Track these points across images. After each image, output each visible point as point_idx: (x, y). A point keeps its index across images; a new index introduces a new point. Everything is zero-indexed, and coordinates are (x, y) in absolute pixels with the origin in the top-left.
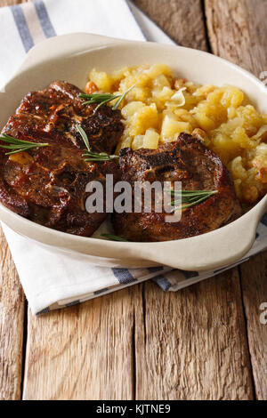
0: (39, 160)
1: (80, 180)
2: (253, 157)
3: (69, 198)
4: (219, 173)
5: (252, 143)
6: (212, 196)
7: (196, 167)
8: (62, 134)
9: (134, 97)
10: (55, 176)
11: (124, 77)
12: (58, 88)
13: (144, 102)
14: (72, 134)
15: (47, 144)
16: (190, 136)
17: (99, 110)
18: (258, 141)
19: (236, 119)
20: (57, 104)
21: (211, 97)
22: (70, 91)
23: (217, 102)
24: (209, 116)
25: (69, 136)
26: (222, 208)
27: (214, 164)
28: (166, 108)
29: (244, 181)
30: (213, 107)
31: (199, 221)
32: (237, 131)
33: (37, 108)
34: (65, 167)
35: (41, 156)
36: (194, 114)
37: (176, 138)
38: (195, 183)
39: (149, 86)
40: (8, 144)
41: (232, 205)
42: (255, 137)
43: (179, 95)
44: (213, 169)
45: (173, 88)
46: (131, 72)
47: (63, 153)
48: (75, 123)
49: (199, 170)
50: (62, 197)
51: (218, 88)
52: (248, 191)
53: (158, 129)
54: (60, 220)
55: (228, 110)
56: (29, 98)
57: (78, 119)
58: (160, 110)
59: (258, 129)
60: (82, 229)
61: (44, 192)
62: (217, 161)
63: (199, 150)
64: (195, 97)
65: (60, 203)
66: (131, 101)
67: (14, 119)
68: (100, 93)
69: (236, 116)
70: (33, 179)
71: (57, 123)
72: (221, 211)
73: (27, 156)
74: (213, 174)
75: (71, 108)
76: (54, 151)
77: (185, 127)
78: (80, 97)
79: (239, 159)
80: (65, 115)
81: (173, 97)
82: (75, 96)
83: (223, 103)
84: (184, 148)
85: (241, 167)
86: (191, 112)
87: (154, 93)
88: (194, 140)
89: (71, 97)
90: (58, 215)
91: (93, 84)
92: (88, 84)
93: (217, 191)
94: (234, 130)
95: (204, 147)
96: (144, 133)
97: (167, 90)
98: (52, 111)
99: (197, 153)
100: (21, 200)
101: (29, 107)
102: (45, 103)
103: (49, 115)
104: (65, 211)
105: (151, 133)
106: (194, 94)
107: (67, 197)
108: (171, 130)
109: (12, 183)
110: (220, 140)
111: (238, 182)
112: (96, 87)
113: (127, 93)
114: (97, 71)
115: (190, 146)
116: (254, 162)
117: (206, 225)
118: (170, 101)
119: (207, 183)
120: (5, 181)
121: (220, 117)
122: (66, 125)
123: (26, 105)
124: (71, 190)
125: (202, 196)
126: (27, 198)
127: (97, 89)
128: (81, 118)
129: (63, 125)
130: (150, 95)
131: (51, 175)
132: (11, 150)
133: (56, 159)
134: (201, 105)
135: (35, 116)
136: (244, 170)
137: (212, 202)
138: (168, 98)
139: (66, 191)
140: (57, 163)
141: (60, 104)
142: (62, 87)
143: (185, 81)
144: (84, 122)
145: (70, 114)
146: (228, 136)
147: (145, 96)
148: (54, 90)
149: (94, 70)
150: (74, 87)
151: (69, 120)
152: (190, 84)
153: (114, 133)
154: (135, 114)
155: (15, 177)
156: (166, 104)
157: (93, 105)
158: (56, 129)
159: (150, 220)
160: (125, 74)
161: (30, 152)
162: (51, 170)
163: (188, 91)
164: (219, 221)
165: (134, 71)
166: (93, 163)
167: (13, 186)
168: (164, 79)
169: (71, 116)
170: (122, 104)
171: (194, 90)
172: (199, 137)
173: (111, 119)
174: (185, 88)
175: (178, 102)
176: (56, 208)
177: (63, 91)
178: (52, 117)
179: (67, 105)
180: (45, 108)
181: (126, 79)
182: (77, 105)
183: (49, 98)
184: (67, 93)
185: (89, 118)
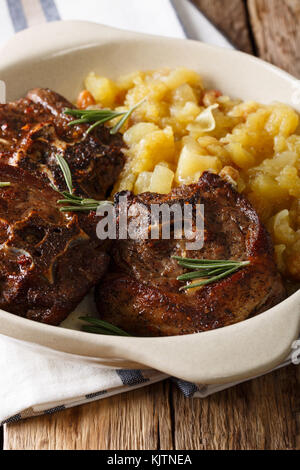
1: (50, 239)
3: (32, 266)
4: (254, 233)
6: (241, 268)
7: (221, 223)
8: (35, 167)
9: (145, 114)
10: (16, 231)
11: (133, 86)
12: (36, 98)
13: (156, 124)
14: (49, 167)
15: (8, 183)
16: (217, 176)
17: (91, 133)
19: (286, 153)
20: (33, 121)
21: (252, 119)
22: (53, 104)
23: (261, 128)
24: (247, 147)
25: (45, 170)
26: (255, 286)
27: (248, 219)
28: (187, 133)
29: (289, 246)
30: (254, 135)
31: (219, 306)
32: (284, 172)
33: (4, 127)
34: (30, 218)
36: (225, 144)
37: (196, 179)
38: (219, 248)
39: (166, 100)
41: (270, 283)
43: (207, 115)
44: (246, 229)
45: (201, 104)
46: (143, 79)
47: (31, 198)
48: (56, 151)
49: (225, 229)
50: (23, 264)
51: (263, 107)
52: (295, 263)
53: (173, 163)
55: (276, 139)
57: (60, 146)
58: (179, 136)
60: (49, 311)
62: (252, 216)
63: (228, 199)
64: (231, 119)
65: (18, 273)
66: (138, 122)
68: (96, 108)
69: (285, 149)
71: (31, 150)
72: (252, 292)
74: (244, 235)
75: (52, 130)
77: (210, 164)
78: (67, 113)
79: (285, 213)
80: (42, 139)
81: (198, 118)
82: (59, 111)
83: (269, 128)
84: (206, 194)
85: (287, 225)
86: (222, 140)
87: (173, 110)
88: (223, 183)
89: (55, 113)
90: (15, 290)
91: (88, 95)
92: (82, 94)
93: (247, 262)
94: (281, 169)
95: (235, 194)
96: (151, 170)
97: (191, 107)
98: (25, 133)
99: (224, 202)
102: (15, 121)
103: (20, 139)
104: (25, 285)
105: (162, 170)
106: (230, 114)
107: (28, 263)
108: (191, 166)
110: (261, 183)
111: (281, 248)
112: (92, 98)
113: (133, 110)
114: (97, 75)
115: (215, 192)
117: (229, 311)
118: (194, 123)
119: (235, 249)
121: (263, 150)
122: (43, 153)
124: (36, 254)
125: (226, 269)
127: (93, 102)
128: (64, 145)
129: (39, 154)
130: (167, 114)
131: (9, 230)
133: (20, 206)
134: (237, 131)
135: (0, 140)
136: (290, 230)
137: (241, 278)
138: (191, 118)
139: (28, 255)
140: (20, 212)
141: (37, 122)
142: (43, 97)
143: (218, 95)
144: (68, 151)
145: (50, 138)
146: (273, 178)
147: (159, 115)
148: (31, 102)
149: (92, 74)
150: (61, 99)
151: (47, 146)
152: (224, 99)
153: (110, 167)
154: (142, 141)
156: (189, 128)
157: (84, 125)
158: (27, 159)
159: (148, 301)
160: (135, 82)
162: (10, 222)
163: (222, 109)
165: (147, 78)
166: (72, 213)
168: (189, 90)
169: (52, 141)
170: (126, 125)
171: (230, 108)
172: (230, 179)
173: (108, 147)
174: (216, 106)
175: (205, 125)
176: (12, 280)
177: (44, 104)
178: (24, 142)
179: (46, 125)
180: (15, 128)
181: (135, 90)
182: (61, 124)
183: (23, 113)
184: (49, 107)
185: (76, 144)
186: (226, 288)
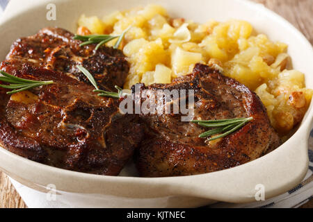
0: (46, 98)
1: (96, 115)
2: (277, 86)
3: (88, 135)
4: (248, 101)
5: (272, 71)
6: (247, 123)
7: (220, 96)
9: (134, 35)
10: (68, 113)
11: (117, 21)
12: (50, 33)
13: (146, 39)
14: (74, 75)
15: (51, 82)
16: (206, 66)
17: (99, 50)
18: (279, 68)
19: (250, 49)
20: (52, 47)
21: (217, 31)
22: (63, 35)
23: (225, 35)
24: (220, 48)
25: (71, 76)
26: (260, 135)
27: (240, 92)
28: (169, 44)
30: (223, 40)
31: (237, 151)
32: (254, 60)
33: (30, 52)
34: (76, 103)
35: (47, 94)
36: (203, 47)
37: (191, 70)
38: (224, 112)
39: (146, 27)
40: (8, 84)
41: (269, 133)
42: (274, 65)
43: (183, 30)
44: (241, 97)
45: (173, 27)
46: (123, 15)
47: (71, 90)
48: (75, 64)
49: (225, 99)
50: (79, 136)
51: (221, 23)
52: (283, 118)
53: (167, 63)
54: (80, 161)
55: (239, 42)
56: (19, 43)
57: (78, 60)
59: (275, 58)
60: (106, 169)
61: (57, 132)
62: (244, 89)
63: (220, 80)
64: (198, 34)
65: (76, 142)
66: (130, 40)
67: (6, 64)
69: (247, 47)
70: (41, 118)
72: (259, 140)
73: (30, 95)
74: (242, 103)
75: (68, 50)
76: (60, 88)
77: (198, 58)
78: (75, 39)
79: (264, 86)
80: (62, 56)
81: (175, 34)
82: (69, 39)
83: (231, 35)
84: (203, 79)
85: (269, 94)
86: (200, 45)
87: (153, 32)
89: (66, 40)
90: (76, 155)
91: (84, 29)
92: (80, 29)
93: (251, 118)
94: (250, 59)
95: (223, 77)
96: (153, 69)
97: (167, 27)
98: (48, 54)
99: (217, 82)
100: (31, 142)
101: (22, 51)
102: (38, 47)
103: (45, 58)
104: (85, 151)
105: (160, 69)
106: (197, 31)
107: (84, 134)
109: (19, 124)
110: (237, 71)
111: (271, 108)
113: (125, 33)
114: (87, 16)
115: (209, 77)
116: (280, 89)
117: (246, 155)
118: (173, 38)
119: (237, 112)
120: (10, 123)
121: (232, 50)
123: (17, 49)
124: (88, 127)
125: (235, 125)
126: (38, 139)
127: (89, 32)
128: (81, 59)
131: (62, 112)
132: (11, 90)
133: (65, 96)
134: (209, 38)
135: (30, 60)
137: (249, 129)
138: (170, 35)
139: (82, 128)
140: (66, 101)
141: (54, 47)
142: (53, 31)
143: (183, 20)
144: (85, 62)
145: (68, 55)
146: (246, 67)
148: (46, 35)
149: (83, 16)
150: (67, 32)
151: (68, 61)
153: (118, 72)
154: (141, 50)
155: (20, 118)
156: (170, 41)
157: (93, 44)
159: (181, 154)
160: (118, 18)
161: (33, 91)
162: (62, 107)
163: (189, 28)
164: (258, 150)
165: (126, 14)
167: (19, 128)
168: (163, 19)
169: (70, 57)
170: (122, 44)
171: (196, 27)
172: (217, 66)
173: (115, 58)
175: (182, 38)
176: (74, 148)
177: (56, 36)
178: (49, 60)
179: (63, 47)
180: (39, 52)
181: (120, 22)
182: (73, 46)
183: (41, 42)
184: (60, 37)
185: (90, 58)
186: (240, 137)
